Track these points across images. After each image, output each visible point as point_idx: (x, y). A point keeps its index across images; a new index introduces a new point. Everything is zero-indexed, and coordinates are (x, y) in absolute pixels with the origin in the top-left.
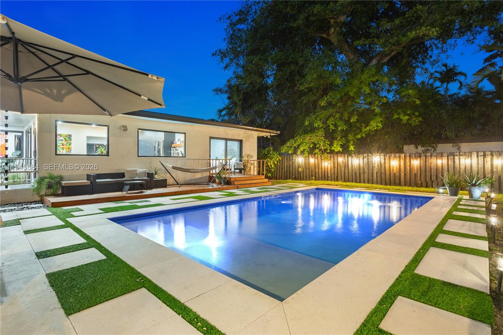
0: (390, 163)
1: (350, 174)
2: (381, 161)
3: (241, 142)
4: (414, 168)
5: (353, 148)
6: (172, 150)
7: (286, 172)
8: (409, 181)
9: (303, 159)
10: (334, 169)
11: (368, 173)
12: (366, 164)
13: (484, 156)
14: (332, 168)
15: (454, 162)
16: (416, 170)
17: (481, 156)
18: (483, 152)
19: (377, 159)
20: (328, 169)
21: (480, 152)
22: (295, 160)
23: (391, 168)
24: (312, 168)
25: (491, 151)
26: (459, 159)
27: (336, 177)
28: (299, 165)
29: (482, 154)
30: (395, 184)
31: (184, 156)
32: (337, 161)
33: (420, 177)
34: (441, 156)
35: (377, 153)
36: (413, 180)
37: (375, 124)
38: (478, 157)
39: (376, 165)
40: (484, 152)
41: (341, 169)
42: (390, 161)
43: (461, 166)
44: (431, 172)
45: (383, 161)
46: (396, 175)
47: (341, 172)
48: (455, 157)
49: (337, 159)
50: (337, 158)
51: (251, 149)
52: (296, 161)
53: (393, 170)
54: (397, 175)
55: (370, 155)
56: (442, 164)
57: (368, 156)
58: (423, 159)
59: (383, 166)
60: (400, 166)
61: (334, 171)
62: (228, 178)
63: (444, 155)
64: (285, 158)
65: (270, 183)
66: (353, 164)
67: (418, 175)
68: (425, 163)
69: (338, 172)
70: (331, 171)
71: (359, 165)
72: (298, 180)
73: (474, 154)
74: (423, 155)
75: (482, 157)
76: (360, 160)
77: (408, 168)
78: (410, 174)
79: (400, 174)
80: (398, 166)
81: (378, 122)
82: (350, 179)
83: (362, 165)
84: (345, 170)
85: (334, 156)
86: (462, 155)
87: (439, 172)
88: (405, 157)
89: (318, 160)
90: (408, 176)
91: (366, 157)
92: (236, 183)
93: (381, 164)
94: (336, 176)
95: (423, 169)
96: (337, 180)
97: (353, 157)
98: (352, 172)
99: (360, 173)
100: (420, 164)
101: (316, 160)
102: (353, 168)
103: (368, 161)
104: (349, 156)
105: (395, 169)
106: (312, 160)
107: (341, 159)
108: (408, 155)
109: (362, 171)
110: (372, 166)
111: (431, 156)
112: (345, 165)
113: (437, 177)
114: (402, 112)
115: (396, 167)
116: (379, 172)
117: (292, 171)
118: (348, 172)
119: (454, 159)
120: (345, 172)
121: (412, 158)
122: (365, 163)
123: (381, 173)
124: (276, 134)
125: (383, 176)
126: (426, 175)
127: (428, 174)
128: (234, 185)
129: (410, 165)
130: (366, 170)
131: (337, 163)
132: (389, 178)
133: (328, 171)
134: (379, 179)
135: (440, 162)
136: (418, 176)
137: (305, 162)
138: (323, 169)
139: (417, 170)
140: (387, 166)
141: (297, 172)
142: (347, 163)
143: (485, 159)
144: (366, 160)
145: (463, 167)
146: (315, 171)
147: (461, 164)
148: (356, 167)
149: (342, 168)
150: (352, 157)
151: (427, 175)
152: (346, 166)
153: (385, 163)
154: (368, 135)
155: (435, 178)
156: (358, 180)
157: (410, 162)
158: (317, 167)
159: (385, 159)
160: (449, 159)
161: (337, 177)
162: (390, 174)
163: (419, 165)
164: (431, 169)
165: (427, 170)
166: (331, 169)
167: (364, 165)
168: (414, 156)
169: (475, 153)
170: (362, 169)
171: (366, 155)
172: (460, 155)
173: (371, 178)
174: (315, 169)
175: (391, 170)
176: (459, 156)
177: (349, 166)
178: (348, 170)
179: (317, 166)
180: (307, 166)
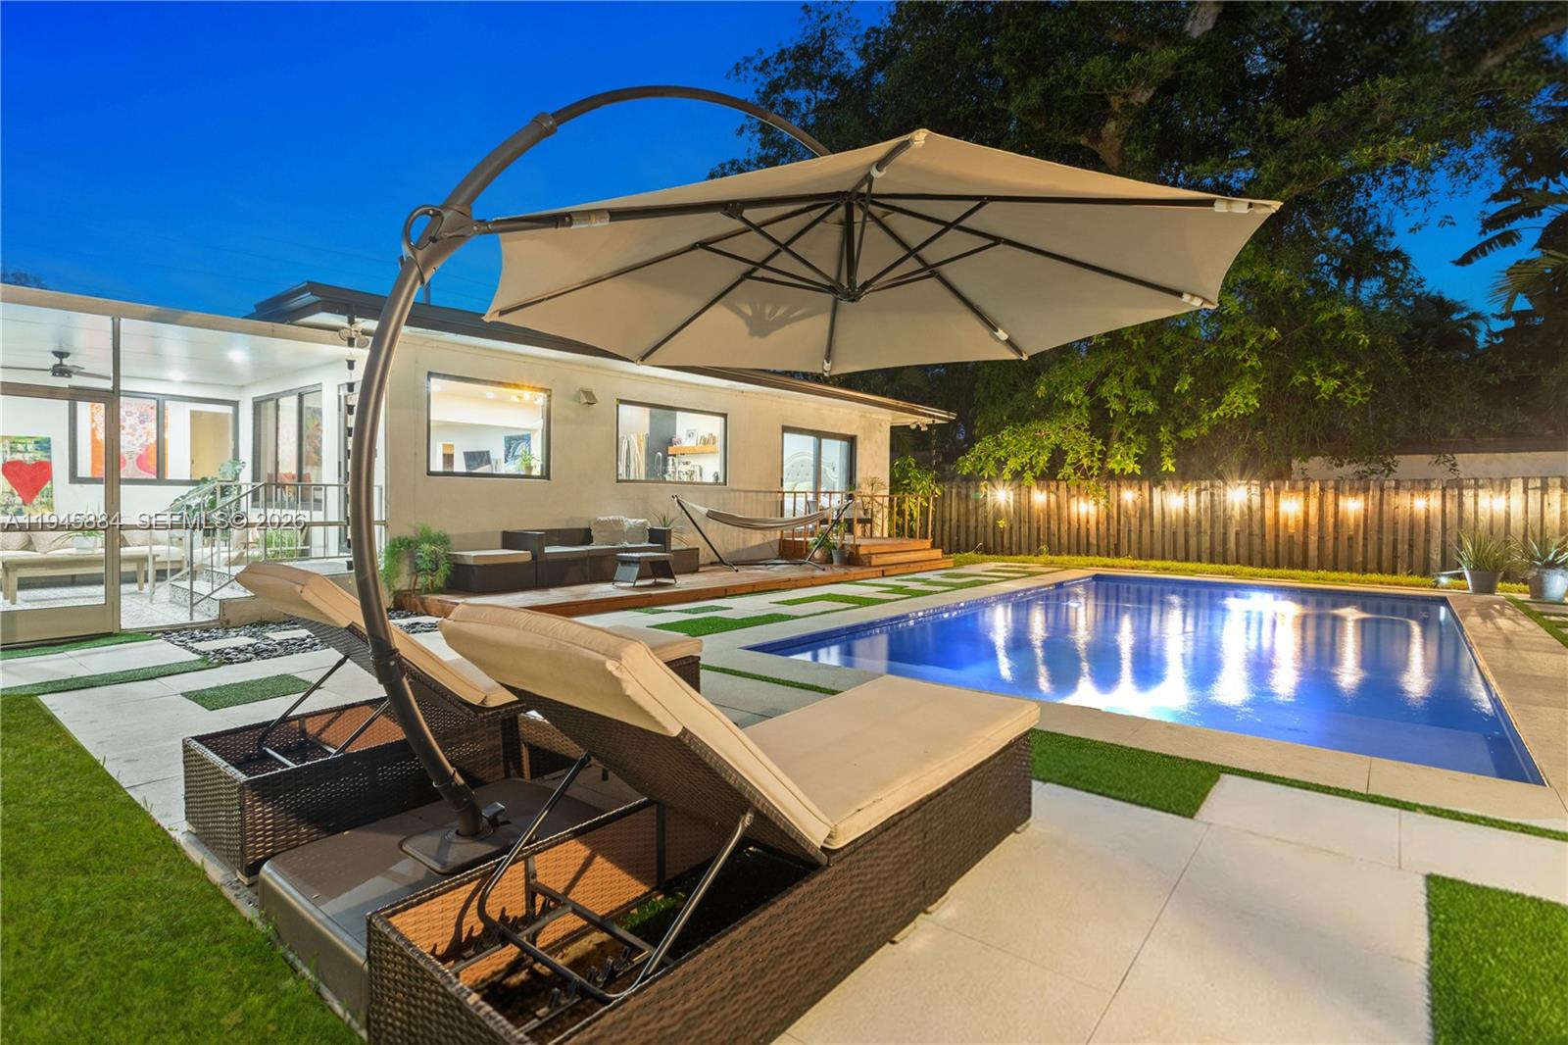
0: (1276, 507)
1: (1157, 535)
2: (1250, 500)
3: (851, 440)
4: (1348, 519)
5: (1173, 465)
6: (671, 462)
7: (954, 531)
8: (1331, 557)
9: (1011, 493)
10: (1108, 524)
11: (1212, 534)
12: (1205, 510)
13: (1544, 489)
14: (1101, 520)
15: (1461, 505)
16: (1352, 527)
17: (1536, 488)
18: (1541, 478)
19: (1238, 496)
20: (1088, 522)
21: (1534, 478)
22: (985, 496)
23: (1281, 522)
24: (1038, 521)
25: (1562, 477)
26: (1476, 496)
27: (1112, 546)
28: (999, 510)
29: (1538, 483)
30: (1291, 565)
31: (721, 480)
32: (1119, 501)
33: (1365, 546)
34: (1425, 489)
35: (1241, 479)
36: (1343, 554)
37: (1241, 400)
38: (1525, 491)
39: (1237, 513)
40: (1544, 479)
41: (1130, 522)
42: (1277, 501)
43: (1480, 517)
44: (1395, 533)
45: (1256, 501)
46: (1295, 538)
47: (1130, 531)
48: (1465, 492)
49: (1119, 496)
50: (1119, 491)
51: (876, 462)
52: (989, 499)
53: (1286, 526)
54: (1298, 538)
55: (1219, 483)
56: (1428, 510)
57: (1212, 486)
58: (1373, 497)
59: (1257, 516)
60: (1306, 514)
61: (1108, 529)
62: (851, 546)
63: (1434, 486)
64: (954, 491)
65: (950, 562)
66: (1166, 510)
67: (1357, 538)
68: (1377, 509)
69: (1119, 530)
70: (1098, 529)
71: (1186, 511)
72: (995, 553)
73: (1516, 484)
74: (1375, 485)
75: (1539, 493)
76: (1187, 497)
77: (1331, 520)
78: (1336, 538)
79: (1306, 538)
80: (1301, 515)
81: (1250, 393)
82: (1158, 550)
83: (1192, 511)
84: (1141, 525)
85: (1107, 487)
86: (1482, 487)
87: (1417, 530)
88: (1322, 489)
89: (1058, 497)
90: (1330, 543)
91: (1206, 489)
92: (875, 561)
93: (1250, 508)
94: (1113, 541)
95: (1373, 523)
96: (1118, 554)
97: (1168, 488)
98: (1163, 531)
99: (1186, 533)
100: (1366, 510)
101: (1053, 497)
102: (1167, 519)
103: (1212, 501)
104: (1156, 486)
105: (1291, 523)
106: (1039, 498)
107: (1129, 496)
108: (1331, 484)
109: (1192, 530)
110: (1225, 515)
111: (1397, 488)
112: (1142, 509)
113: (1411, 546)
114: (1318, 367)
115: (1296, 517)
116: (1242, 531)
117: (976, 527)
118: (1152, 532)
119: (1461, 495)
120: (1140, 531)
121: (1343, 493)
122: (1202, 505)
123: (1251, 534)
124: (945, 419)
125: (1257, 541)
126: (1380, 540)
127: (1387, 538)
128: (871, 566)
129: (1336, 513)
130: (1206, 525)
131: (1119, 506)
132: (1273, 548)
133: (1088, 529)
134: (1243, 551)
135: (1423, 504)
136: (1357, 543)
137: (1018, 502)
138: (1074, 524)
139: (1357, 525)
140: (1269, 514)
141: (990, 529)
142: (1148, 505)
143: (1546, 497)
144: (1205, 497)
145: (1484, 519)
146: (1049, 528)
147: (1480, 510)
148: (1174, 517)
149: (1133, 520)
150: (1164, 489)
151: (1385, 541)
152: (1145, 513)
153: (1263, 506)
154: (1216, 429)
155: (1406, 547)
156: (1181, 554)
157: (1337, 505)
158: (1054, 517)
159: (1263, 495)
160: (1447, 497)
161: (1117, 546)
162: (1277, 536)
163: (1362, 512)
164: (1395, 523)
165: (1385, 526)
166: (1097, 523)
167: (1199, 510)
168: (1347, 488)
169: (1520, 482)
170: (1193, 523)
171: (1208, 483)
172: (1477, 487)
173: (1219, 548)
174: (1049, 522)
175: (1281, 527)
176: (1476, 490)
177: (1155, 513)
178: (1152, 525)
179: (1055, 514)
180: (1023, 513)
